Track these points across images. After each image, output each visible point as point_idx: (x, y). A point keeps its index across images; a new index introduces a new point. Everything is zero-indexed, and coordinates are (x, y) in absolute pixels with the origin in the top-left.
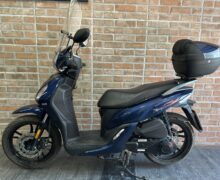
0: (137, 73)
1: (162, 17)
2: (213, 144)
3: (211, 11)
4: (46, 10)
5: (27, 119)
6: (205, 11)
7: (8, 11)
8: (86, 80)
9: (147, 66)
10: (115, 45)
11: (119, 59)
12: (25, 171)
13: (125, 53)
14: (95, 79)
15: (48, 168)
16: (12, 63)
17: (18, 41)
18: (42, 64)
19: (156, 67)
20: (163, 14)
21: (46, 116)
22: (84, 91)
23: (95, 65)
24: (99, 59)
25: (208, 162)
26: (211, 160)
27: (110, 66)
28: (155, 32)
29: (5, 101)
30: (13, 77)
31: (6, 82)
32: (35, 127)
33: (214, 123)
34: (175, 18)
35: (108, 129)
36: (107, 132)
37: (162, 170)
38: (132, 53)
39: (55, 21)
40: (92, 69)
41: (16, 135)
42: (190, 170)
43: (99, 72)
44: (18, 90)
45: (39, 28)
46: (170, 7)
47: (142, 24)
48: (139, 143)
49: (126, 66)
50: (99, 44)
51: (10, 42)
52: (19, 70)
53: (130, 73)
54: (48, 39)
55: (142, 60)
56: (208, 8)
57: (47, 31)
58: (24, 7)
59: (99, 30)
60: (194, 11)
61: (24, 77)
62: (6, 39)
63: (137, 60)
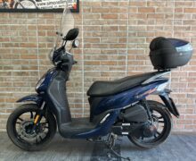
0: (121, 69)
1: (140, 23)
2: (191, 131)
3: (181, 16)
4: (45, 20)
5: (28, 107)
6: (176, 16)
7: (16, 22)
8: (78, 76)
9: (129, 63)
10: (102, 46)
11: (106, 57)
12: (25, 153)
13: (110, 52)
14: (85, 74)
15: (45, 150)
16: (18, 63)
17: (23, 45)
18: (42, 63)
19: (137, 63)
20: (141, 20)
21: (44, 103)
22: (77, 84)
23: (85, 63)
24: (89, 58)
25: (187, 146)
26: (189, 144)
27: (98, 63)
28: (134, 34)
29: (11, 95)
30: (19, 74)
31: (12, 78)
32: (34, 113)
33: (191, 111)
34: (151, 23)
35: (96, 114)
36: (96, 117)
37: (145, 153)
38: (115, 52)
39: (53, 28)
40: (83, 66)
41: (18, 121)
42: (171, 152)
43: (88, 69)
44: (22, 85)
45: (40, 34)
46: (146, 14)
47: (124, 28)
48: (124, 127)
49: (110, 63)
50: (89, 46)
51: (17, 45)
52: (23, 68)
54: (47, 43)
55: (125, 58)
56: (178, 14)
57: (46, 36)
58: (29, 18)
59: (89, 34)
60: (167, 16)
61: (27, 74)
62: (14, 43)
63: (120, 58)
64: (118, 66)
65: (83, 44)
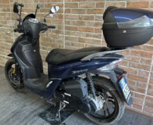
0: (96, 37)
8: (60, 39)
10: (80, 11)
13: (87, 18)
14: (66, 38)
24: (69, 23)
27: (76, 29)
38: (92, 18)
40: (64, 31)
43: (69, 33)
49: (88, 30)
53: (90, 36)
63: (96, 24)
64: (94, 33)
65: (64, 8)
